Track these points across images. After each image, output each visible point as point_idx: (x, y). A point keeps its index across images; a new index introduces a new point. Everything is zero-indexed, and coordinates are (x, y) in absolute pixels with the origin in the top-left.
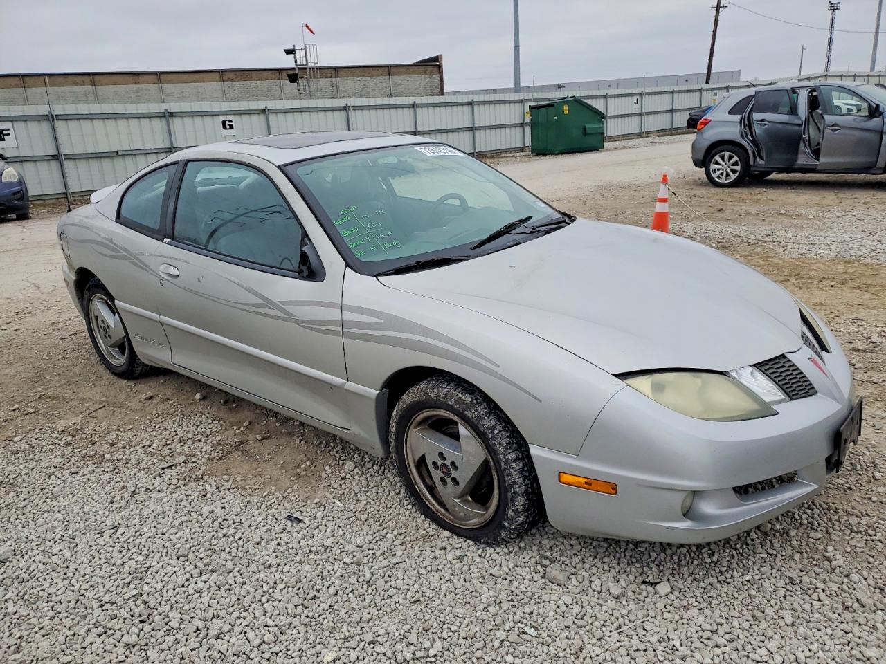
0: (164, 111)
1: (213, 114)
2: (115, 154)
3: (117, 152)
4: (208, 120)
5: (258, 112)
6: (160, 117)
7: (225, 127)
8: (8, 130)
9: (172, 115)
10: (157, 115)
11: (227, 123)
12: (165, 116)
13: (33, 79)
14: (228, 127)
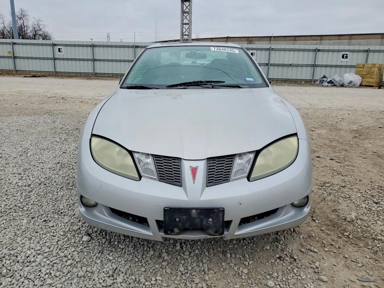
0: (316, 49)
1: (338, 51)
2: (290, 65)
3: (291, 64)
4: (336, 53)
5: (364, 51)
6: (313, 51)
7: (343, 57)
8: (255, 53)
9: (319, 50)
10: (312, 50)
11: (345, 55)
12: (315, 51)
13: (299, 38)
14: (345, 57)
